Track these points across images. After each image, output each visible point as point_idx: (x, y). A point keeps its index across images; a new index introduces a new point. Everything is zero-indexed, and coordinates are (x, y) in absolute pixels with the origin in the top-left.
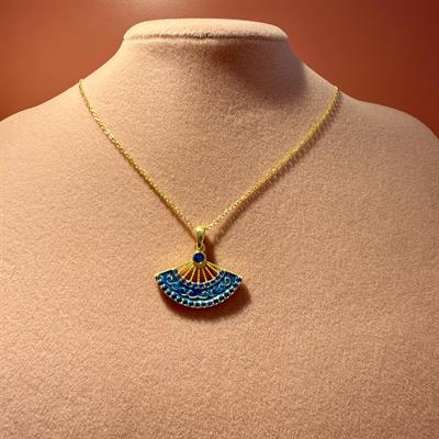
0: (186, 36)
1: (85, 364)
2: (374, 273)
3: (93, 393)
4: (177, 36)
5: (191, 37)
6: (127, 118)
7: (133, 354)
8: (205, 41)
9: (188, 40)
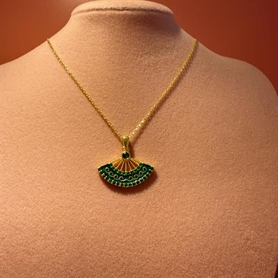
0: (111, 9)
1: (52, 214)
2: (232, 153)
3: (58, 231)
4: (106, 9)
5: (114, 9)
6: (75, 61)
7: (84, 206)
8: (124, 12)
9: (113, 11)
